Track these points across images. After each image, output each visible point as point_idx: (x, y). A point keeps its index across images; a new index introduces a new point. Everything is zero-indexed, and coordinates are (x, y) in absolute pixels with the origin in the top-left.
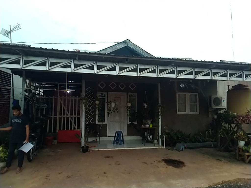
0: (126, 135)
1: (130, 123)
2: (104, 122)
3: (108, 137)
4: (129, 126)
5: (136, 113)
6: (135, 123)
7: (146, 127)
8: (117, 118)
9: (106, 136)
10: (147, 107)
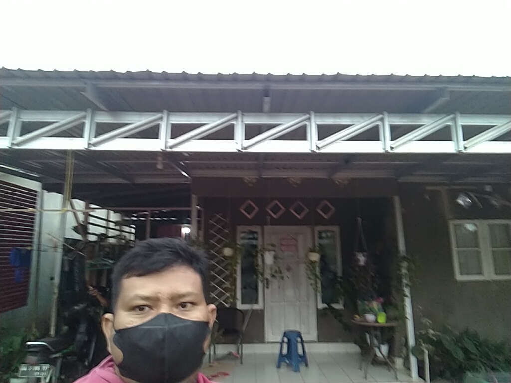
0: (317, 340)
1: (326, 305)
2: (257, 302)
3: (268, 343)
4: (322, 315)
5: (339, 279)
6: (339, 306)
7: (367, 322)
8: (290, 293)
9: (261, 339)
10: (366, 263)
